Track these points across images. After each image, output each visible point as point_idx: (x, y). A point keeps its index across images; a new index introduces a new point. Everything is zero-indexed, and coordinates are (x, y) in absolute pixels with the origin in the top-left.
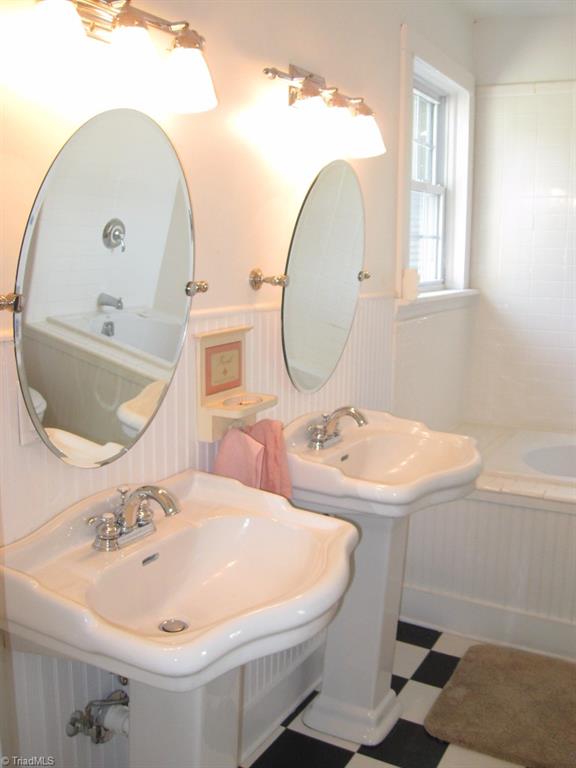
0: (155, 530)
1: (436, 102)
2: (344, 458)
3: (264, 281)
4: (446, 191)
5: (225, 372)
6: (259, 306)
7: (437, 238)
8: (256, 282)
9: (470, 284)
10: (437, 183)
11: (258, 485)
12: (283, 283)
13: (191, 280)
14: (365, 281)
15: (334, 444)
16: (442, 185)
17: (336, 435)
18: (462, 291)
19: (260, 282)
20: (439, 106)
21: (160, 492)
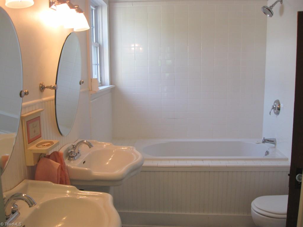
0: (19, 213)
1: (94, 8)
2: (84, 162)
3: (46, 88)
4: (100, 46)
5: (35, 131)
6: (44, 99)
7: (97, 65)
8: (42, 88)
9: (111, 83)
10: (96, 42)
11: (59, 182)
12: (55, 88)
13: (22, 90)
14: (82, 84)
15: (79, 157)
16: (98, 43)
17: (79, 153)
18: (109, 86)
19: (45, 88)
20: (95, 10)
21: (24, 195)
